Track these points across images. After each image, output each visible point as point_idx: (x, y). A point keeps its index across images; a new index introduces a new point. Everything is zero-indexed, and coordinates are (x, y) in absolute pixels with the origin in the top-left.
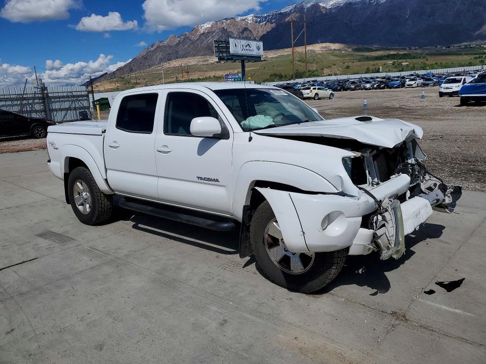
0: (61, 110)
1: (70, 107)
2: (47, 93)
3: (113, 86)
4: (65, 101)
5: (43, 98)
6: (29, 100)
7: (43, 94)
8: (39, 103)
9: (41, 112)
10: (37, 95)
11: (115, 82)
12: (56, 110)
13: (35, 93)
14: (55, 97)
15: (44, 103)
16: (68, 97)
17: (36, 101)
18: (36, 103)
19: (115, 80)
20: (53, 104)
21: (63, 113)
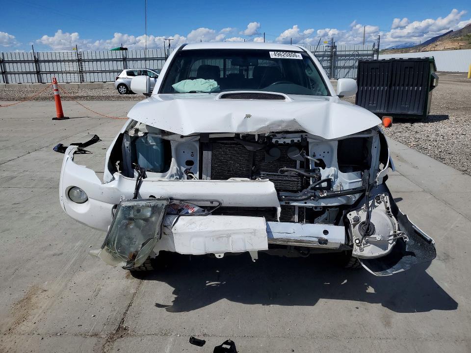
0: (344, 67)
1: (353, 65)
2: (336, 52)
3: (456, 45)
4: (349, 59)
5: (331, 56)
6: (319, 57)
7: (331, 52)
8: (327, 60)
9: (327, 69)
10: (327, 53)
11: (458, 40)
12: (340, 68)
13: (326, 51)
14: (341, 56)
15: (331, 60)
16: (353, 55)
17: (325, 58)
18: (325, 60)
19: (459, 38)
20: (339, 62)
21: (347, 70)
